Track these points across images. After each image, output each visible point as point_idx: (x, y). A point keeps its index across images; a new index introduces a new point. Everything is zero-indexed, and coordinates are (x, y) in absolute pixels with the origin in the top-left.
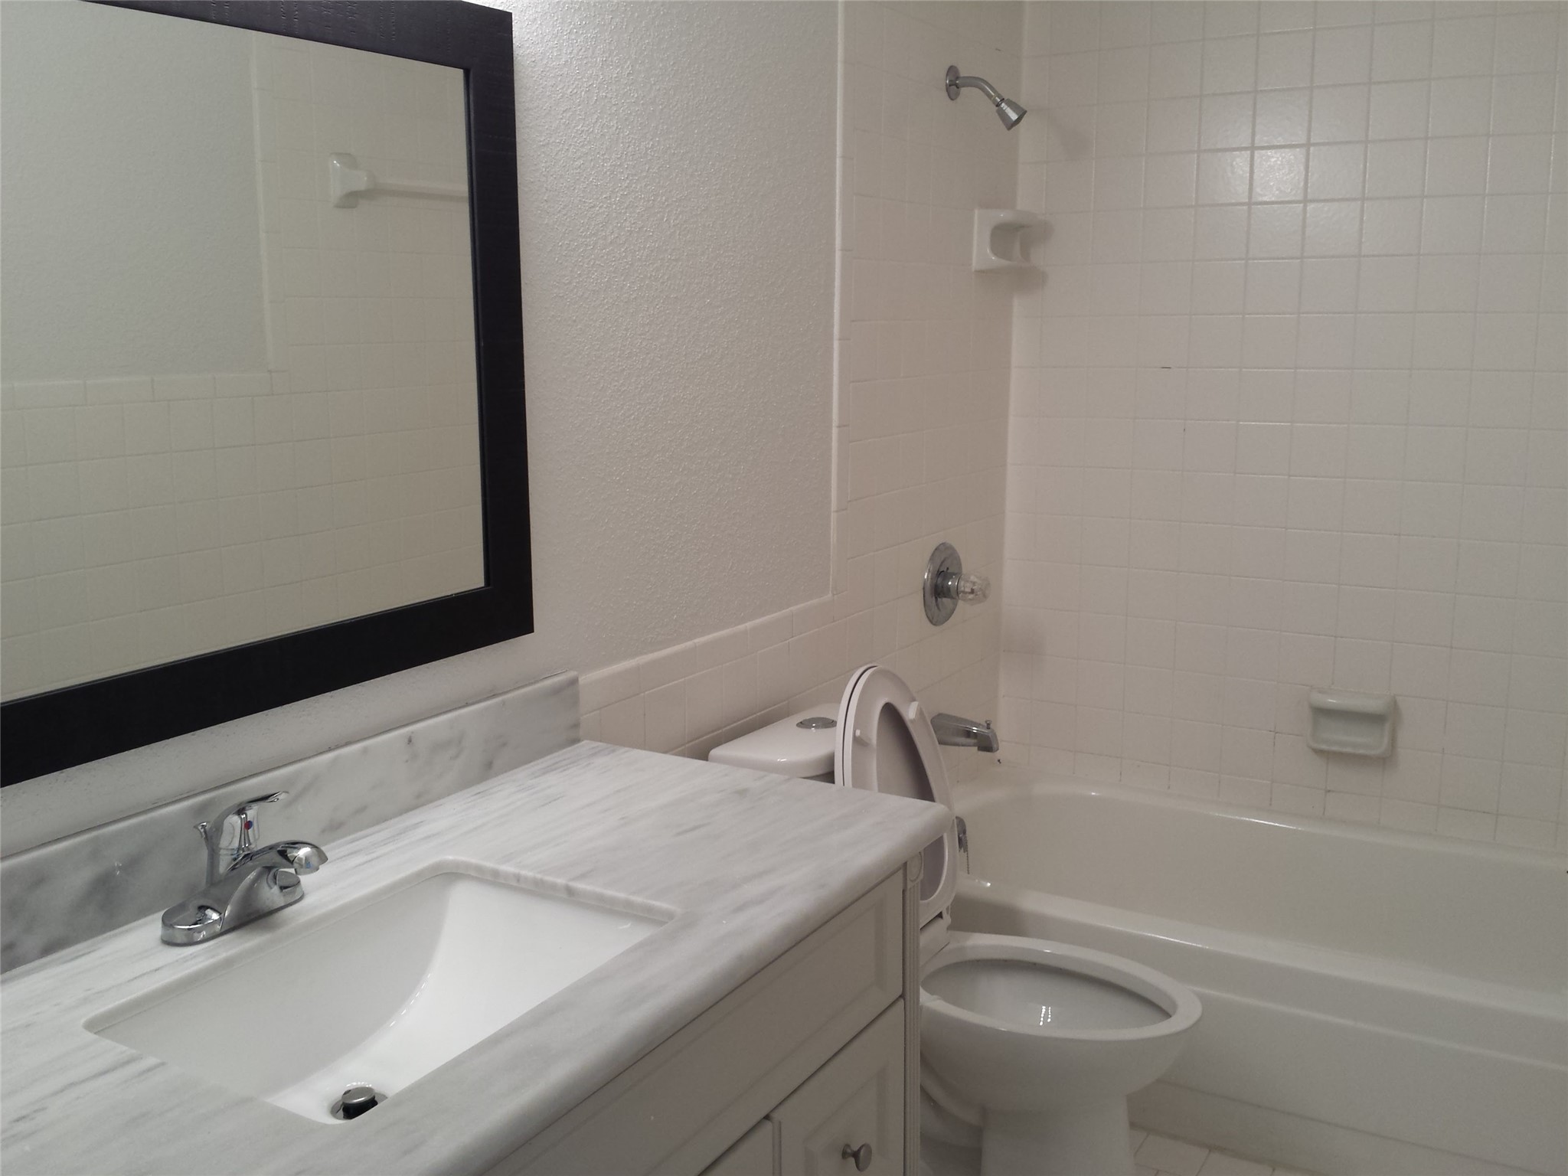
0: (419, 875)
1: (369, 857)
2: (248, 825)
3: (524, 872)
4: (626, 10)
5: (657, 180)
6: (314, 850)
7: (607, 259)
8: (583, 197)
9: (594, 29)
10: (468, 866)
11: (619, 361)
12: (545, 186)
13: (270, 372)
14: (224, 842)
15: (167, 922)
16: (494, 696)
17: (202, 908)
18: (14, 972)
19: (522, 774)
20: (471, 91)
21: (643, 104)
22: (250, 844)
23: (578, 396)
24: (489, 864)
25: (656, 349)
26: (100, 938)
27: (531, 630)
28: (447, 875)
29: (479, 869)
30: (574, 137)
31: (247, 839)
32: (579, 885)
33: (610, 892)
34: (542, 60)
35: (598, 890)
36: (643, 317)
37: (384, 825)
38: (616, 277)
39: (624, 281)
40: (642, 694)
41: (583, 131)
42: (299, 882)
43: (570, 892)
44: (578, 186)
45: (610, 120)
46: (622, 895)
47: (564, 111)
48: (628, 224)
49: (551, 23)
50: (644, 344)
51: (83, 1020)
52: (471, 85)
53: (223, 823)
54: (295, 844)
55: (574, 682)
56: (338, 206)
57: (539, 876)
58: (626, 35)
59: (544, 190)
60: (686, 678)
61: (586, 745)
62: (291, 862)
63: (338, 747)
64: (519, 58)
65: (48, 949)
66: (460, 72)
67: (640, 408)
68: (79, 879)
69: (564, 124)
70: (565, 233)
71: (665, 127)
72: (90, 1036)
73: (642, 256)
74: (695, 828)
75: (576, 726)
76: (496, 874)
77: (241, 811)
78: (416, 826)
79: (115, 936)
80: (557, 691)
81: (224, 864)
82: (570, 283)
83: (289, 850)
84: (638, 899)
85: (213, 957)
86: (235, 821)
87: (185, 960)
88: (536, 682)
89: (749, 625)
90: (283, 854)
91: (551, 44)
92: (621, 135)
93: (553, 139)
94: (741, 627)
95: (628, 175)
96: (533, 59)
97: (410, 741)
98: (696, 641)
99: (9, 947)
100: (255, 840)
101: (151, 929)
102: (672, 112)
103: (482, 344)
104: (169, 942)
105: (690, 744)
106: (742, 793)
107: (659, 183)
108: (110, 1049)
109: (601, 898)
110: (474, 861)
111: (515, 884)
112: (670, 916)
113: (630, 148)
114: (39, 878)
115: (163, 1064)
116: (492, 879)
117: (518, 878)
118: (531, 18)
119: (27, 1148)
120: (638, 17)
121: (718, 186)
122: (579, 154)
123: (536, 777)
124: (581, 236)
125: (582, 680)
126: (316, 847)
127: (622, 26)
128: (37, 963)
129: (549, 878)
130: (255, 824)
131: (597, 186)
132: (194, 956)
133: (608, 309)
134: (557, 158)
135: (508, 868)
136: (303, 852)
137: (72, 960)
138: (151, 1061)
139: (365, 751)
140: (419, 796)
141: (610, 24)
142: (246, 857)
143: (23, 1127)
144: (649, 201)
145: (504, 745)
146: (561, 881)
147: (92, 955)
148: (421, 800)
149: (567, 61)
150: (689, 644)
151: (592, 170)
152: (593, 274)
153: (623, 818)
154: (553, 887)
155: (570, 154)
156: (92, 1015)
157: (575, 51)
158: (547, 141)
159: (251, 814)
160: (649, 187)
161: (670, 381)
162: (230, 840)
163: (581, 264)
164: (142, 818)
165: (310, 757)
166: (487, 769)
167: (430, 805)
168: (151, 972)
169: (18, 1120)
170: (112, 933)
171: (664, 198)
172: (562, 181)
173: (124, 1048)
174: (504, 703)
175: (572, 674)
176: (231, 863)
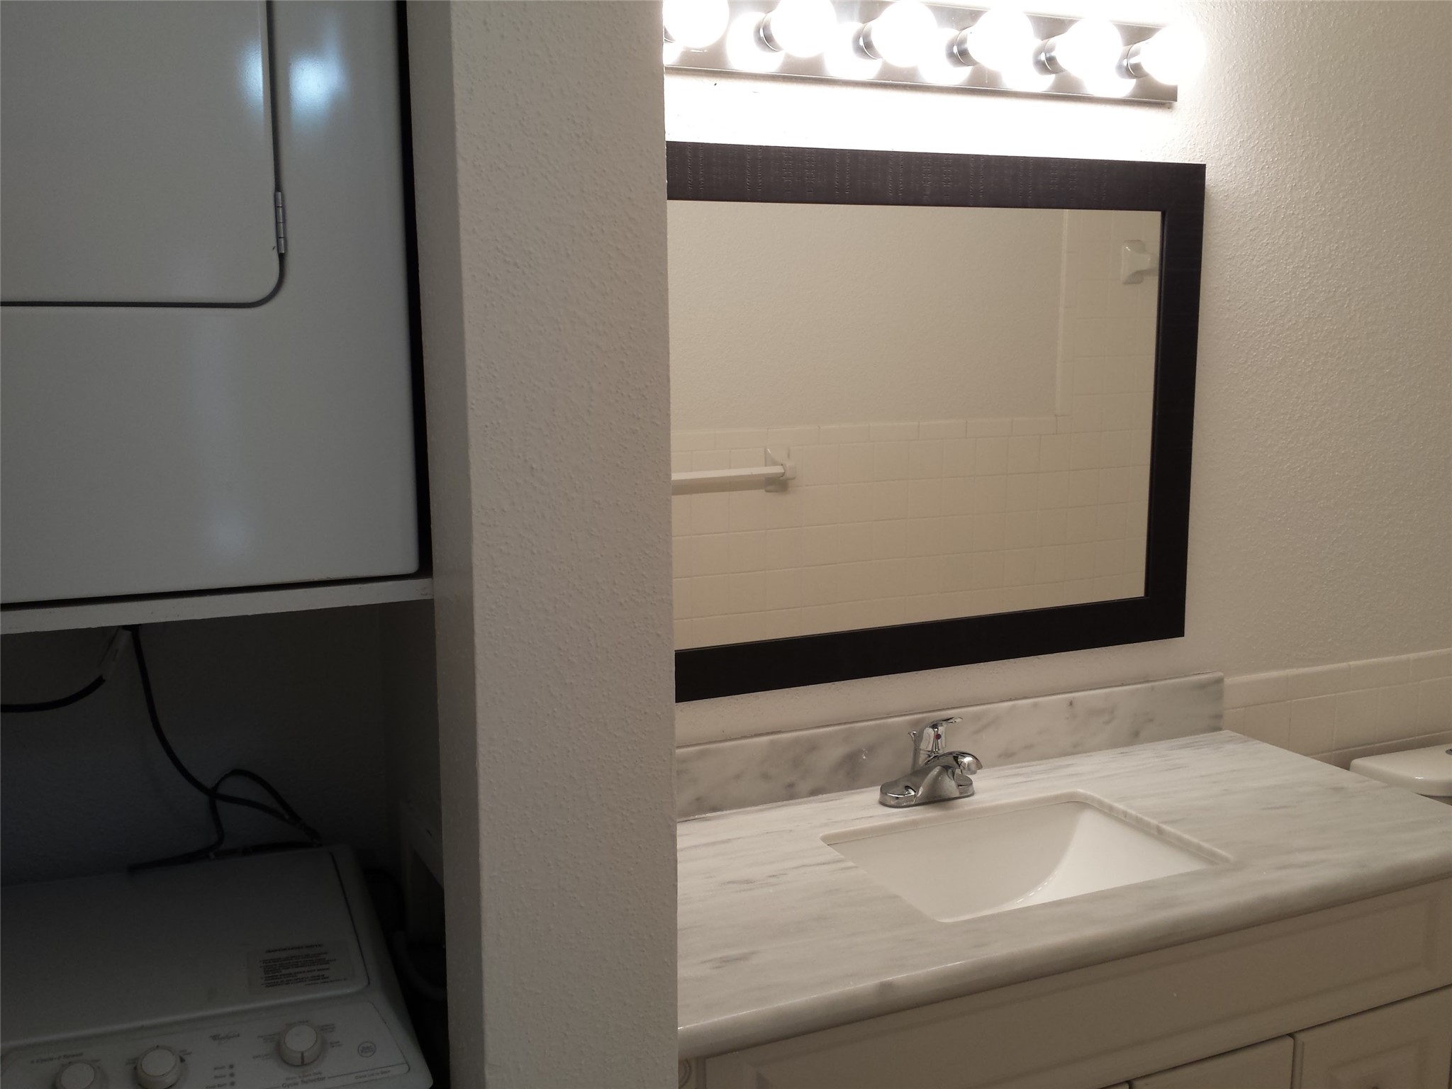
0: (1056, 798)
1: (1025, 780)
2: (938, 737)
3: (1129, 811)
4: (1318, 143)
5: (1340, 275)
6: (975, 760)
7: (1283, 342)
8: (1264, 295)
9: (1286, 163)
10: (1093, 799)
11: (1288, 424)
12: (1228, 289)
13: (1056, 415)
14: (923, 746)
15: (884, 791)
16: (1147, 682)
17: (907, 788)
18: (791, 802)
19: (1161, 746)
20: (1166, 227)
21: (1330, 215)
22: (939, 750)
23: (1245, 451)
24: (1107, 800)
25: (1327, 413)
26: (845, 792)
27: (1181, 634)
28: (1078, 803)
29: (1101, 803)
30: (1260, 249)
31: (936, 745)
32: (1167, 828)
33: (1186, 836)
34: (1234, 193)
35: (1179, 833)
36: (1316, 387)
37: (1045, 761)
38: (1291, 356)
39: (1299, 358)
40: (1289, 701)
41: (1268, 244)
42: (971, 784)
43: (1160, 831)
44: (1259, 287)
45: (1296, 232)
46: (1195, 840)
47: (1251, 230)
48: (1307, 312)
49: (1245, 164)
50: (1315, 409)
51: (821, 835)
52: (1166, 223)
53: (923, 733)
54: (964, 754)
55: (1219, 681)
56: (1127, 283)
57: (1140, 815)
58: (1317, 163)
59: (1227, 293)
60: (1338, 694)
61: (1226, 734)
62: (959, 765)
63: (1016, 699)
64: (1213, 195)
65: (815, 792)
66: (1158, 214)
67: (1307, 462)
68: (836, 753)
69: (1250, 240)
70: (1243, 324)
71: (1352, 231)
72: (822, 844)
73: (1319, 338)
74: (1281, 807)
75: (1219, 717)
76: (1111, 808)
77: (934, 726)
78: (1069, 766)
79: (852, 793)
80: (1203, 686)
81: (922, 758)
82: (1246, 362)
83: (960, 757)
84: (1206, 845)
85: (906, 817)
86: (930, 732)
87: (889, 815)
88: (1186, 676)
89: (1412, 656)
90: (956, 759)
91: (1243, 180)
92: (1306, 243)
93: (1239, 253)
94: (1404, 657)
95: (1310, 273)
96: (1226, 194)
97: (1071, 704)
98: (1352, 663)
99: (791, 786)
100: (942, 747)
101: (874, 794)
102: (1359, 218)
103: (1157, 414)
104: (883, 803)
105: (1338, 752)
106: (1337, 790)
107: (1341, 276)
108: (832, 853)
109: (1180, 839)
110: (1097, 796)
111: (1123, 818)
112: (1226, 860)
113: (1314, 252)
114: (812, 747)
115: (856, 867)
116: (1108, 811)
117: (1125, 814)
118: (1227, 163)
119: (771, 891)
120: (1329, 147)
121: (1405, 274)
122: (1263, 261)
123: (1172, 750)
124: (1259, 325)
125: (1228, 681)
126: (976, 759)
127: (1313, 156)
128: (805, 799)
129: (1146, 819)
130: (943, 737)
131: (1278, 285)
132: (893, 814)
133: (1280, 381)
134: (1242, 266)
135: (1120, 806)
136: (967, 760)
137: (825, 801)
138: (851, 864)
139: (1035, 705)
140: (1075, 746)
141: (1301, 156)
142: (934, 758)
143: (773, 880)
144: (1329, 292)
145: (1151, 720)
146: (1154, 822)
147: (838, 801)
148: (1077, 749)
149: (1258, 191)
150: (1343, 665)
151: (1274, 273)
152: (1268, 354)
153: (1225, 790)
154: (1148, 824)
155: (1254, 263)
156: (827, 833)
157: (1266, 183)
158: (1233, 255)
159: (941, 730)
160: (1330, 281)
161: (1341, 439)
162: (927, 745)
163: (1257, 347)
164: (878, 722)
165: (993, 703)
166: (1134, 736)
167: (1085, 754)
168: (867, 817)
169: (770, 876)
170: (853, 791)
171: (1346, 289)
172: (1244, 284)
173: (837, 853)
174: (1153, 688)
175: (1221, 674)
176: (926, 759)
